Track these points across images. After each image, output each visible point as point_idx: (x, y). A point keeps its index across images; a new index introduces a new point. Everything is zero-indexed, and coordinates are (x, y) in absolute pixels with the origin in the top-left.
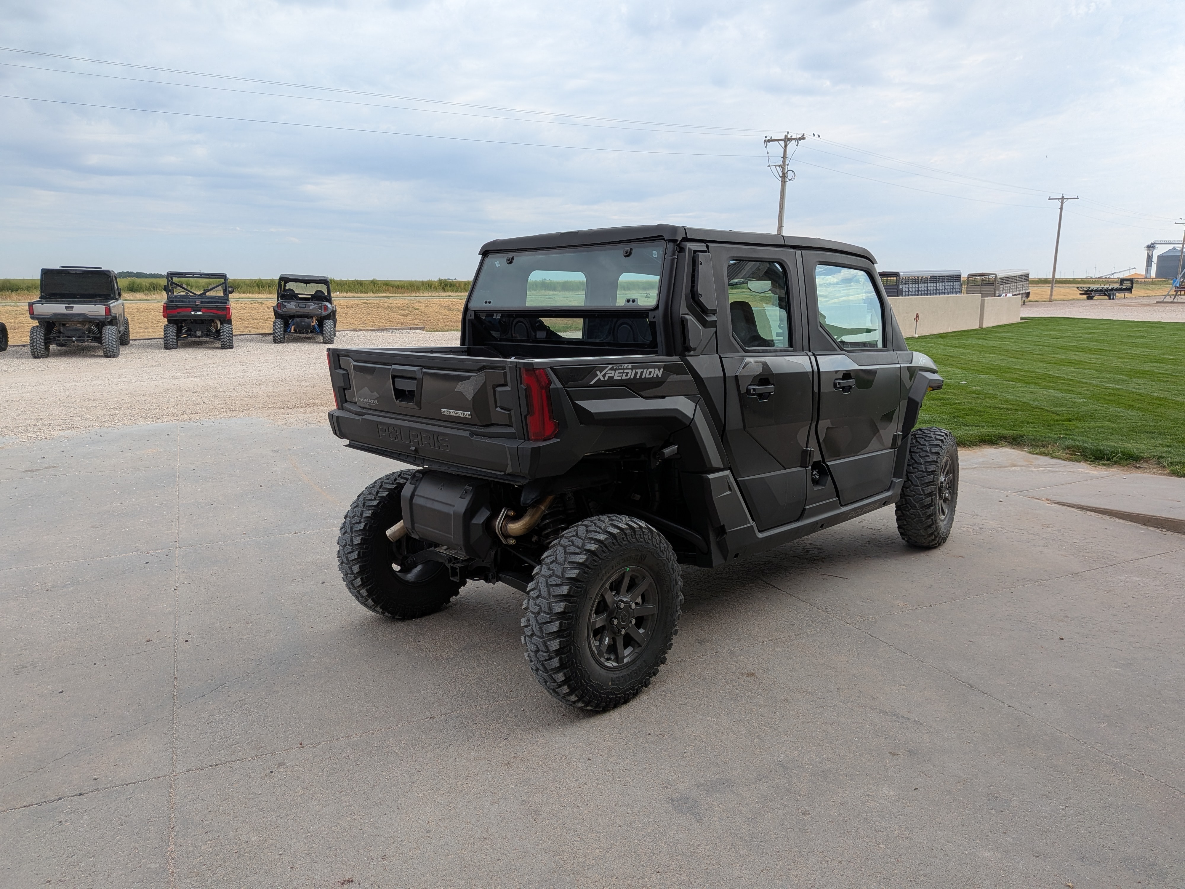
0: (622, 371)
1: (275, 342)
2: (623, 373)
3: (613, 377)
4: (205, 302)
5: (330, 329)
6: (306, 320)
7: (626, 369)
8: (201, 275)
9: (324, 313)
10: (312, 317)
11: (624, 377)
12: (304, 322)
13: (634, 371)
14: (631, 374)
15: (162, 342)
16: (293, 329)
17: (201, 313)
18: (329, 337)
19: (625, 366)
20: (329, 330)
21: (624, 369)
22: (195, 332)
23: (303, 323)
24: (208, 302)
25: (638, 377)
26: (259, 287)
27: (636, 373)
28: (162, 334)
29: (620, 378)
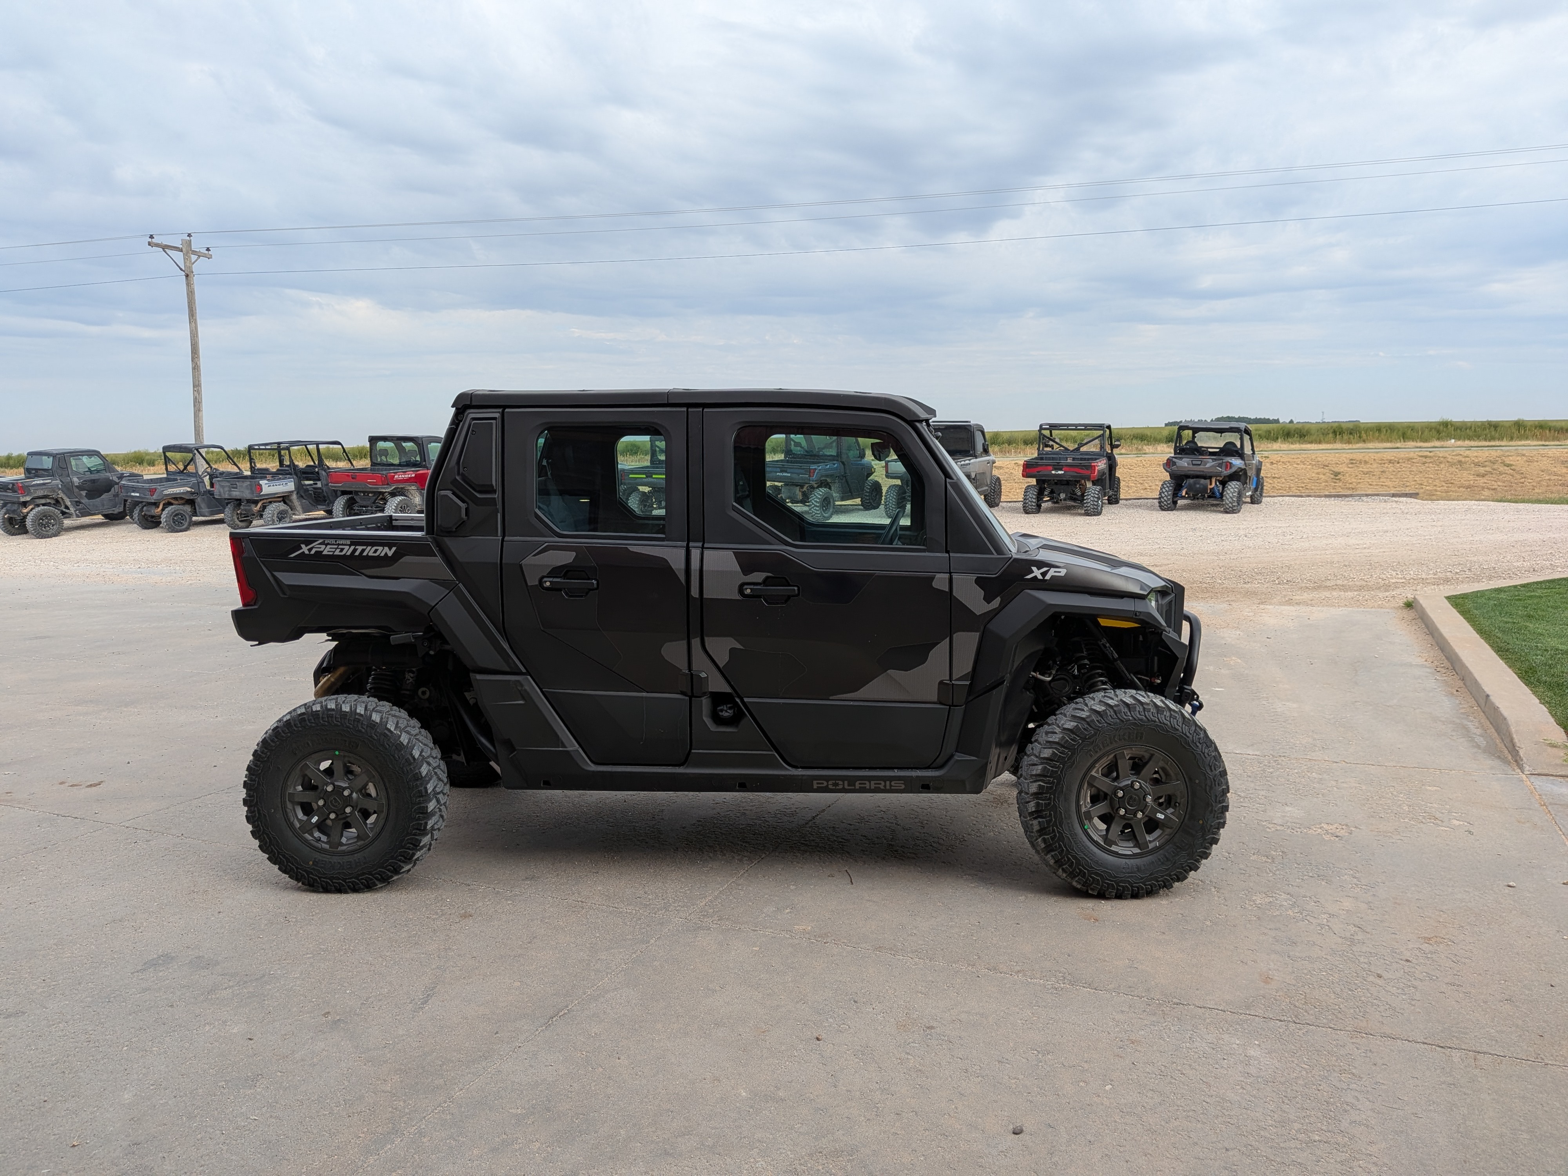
0: (336, 547)
1: (1163, 510)
2: (336, 549)
3: (322, 552)
4: (1078, 459)
5: (1232, 493)
6: (1202, 481)
7: (342, 545)
8: (1076, 427)
9: (1225, 472)
10: (1210, 478)
11: (337, 553)
12: (1198, 484)
13: (353, 547)
14: (348, 551)
15: (1020, 505)
16: (1184, 494)
17: (1063, 472)
18: (1230, 505)
19: (341, 542)
20: (1231, 495)
21: (339, 545)
22: (1059, 495)
23: (1198, 486)
24: (1081, 459)
25: (357, 553)
26: (1336, 435)
27: (355, 550)
28: (1021, 498)
29: (331, 553)
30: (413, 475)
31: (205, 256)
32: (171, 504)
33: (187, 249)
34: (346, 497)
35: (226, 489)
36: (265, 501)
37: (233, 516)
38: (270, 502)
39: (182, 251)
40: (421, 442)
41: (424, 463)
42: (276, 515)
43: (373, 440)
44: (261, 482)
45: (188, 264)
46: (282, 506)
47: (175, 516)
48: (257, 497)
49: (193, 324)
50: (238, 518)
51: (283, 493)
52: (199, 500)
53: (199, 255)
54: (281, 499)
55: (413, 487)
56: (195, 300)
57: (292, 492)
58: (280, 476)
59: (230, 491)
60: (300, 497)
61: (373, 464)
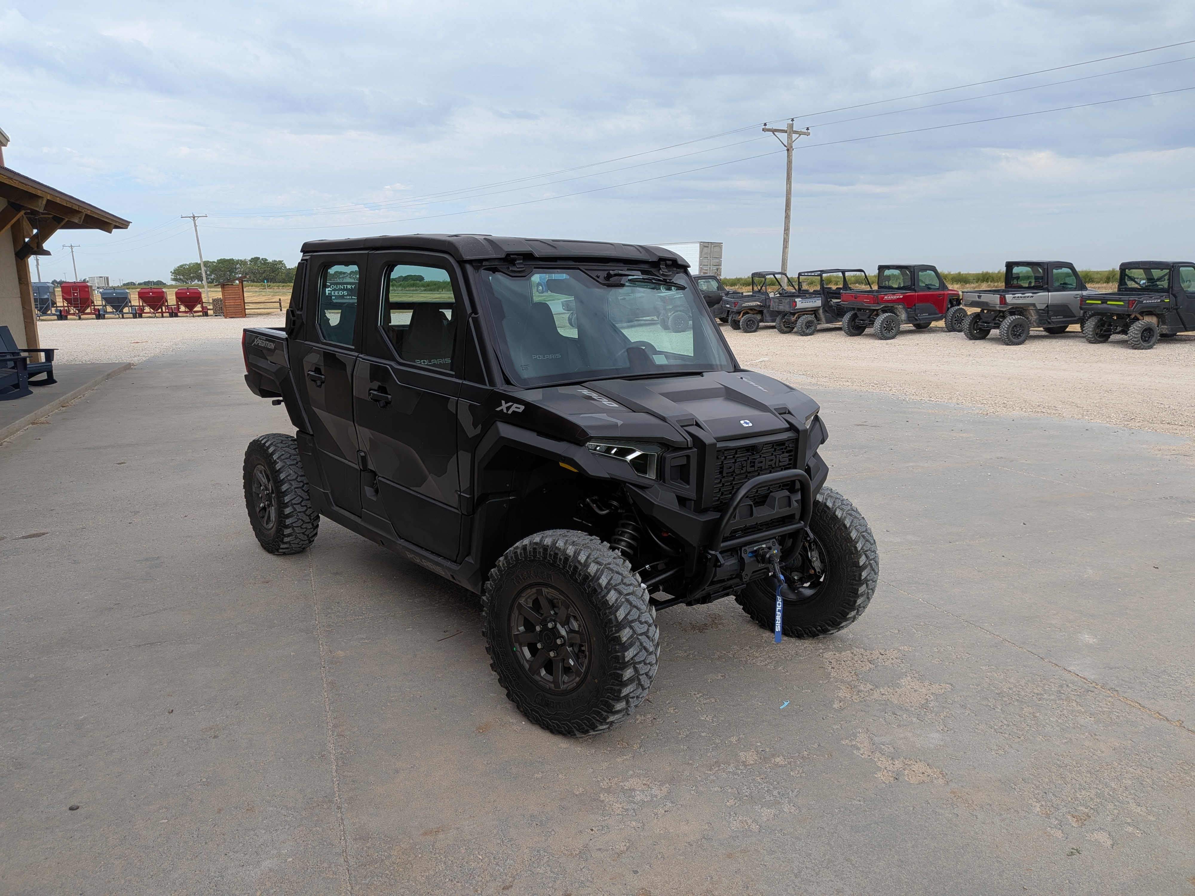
0: (262, 341)
3: (258, 343)
11: (261, 344)
13: (265, 342)
25: (266, 346)
27: (265, 344)
30: (901, 297)
31: (804, 134)
32: (748, 313)
33: (790, 131)
34: (852, 313)
35: (777, 304)
36: (800, 313)
37: (780, 323)
38: (804, 314)
39: (786, 132)
40: (912, 270)
41: (913, 287)
42: (804, 324)
43: (882, 268)
44: (796, 300)
45: (789, 142)
46: (811, 318)
47: (749, 321)
48: (792, 310)
49: (788, 185)
50: (784, 325)
51: (812, 308)
52: (765, 311)
53: (800, 133)
54: (812, 312)
55: (900, 306)
56: (791, 168)
57: (820, 307)
58: (814, 296)
59: (779, 305)
60: (825, 311)
61: (879, 287)
